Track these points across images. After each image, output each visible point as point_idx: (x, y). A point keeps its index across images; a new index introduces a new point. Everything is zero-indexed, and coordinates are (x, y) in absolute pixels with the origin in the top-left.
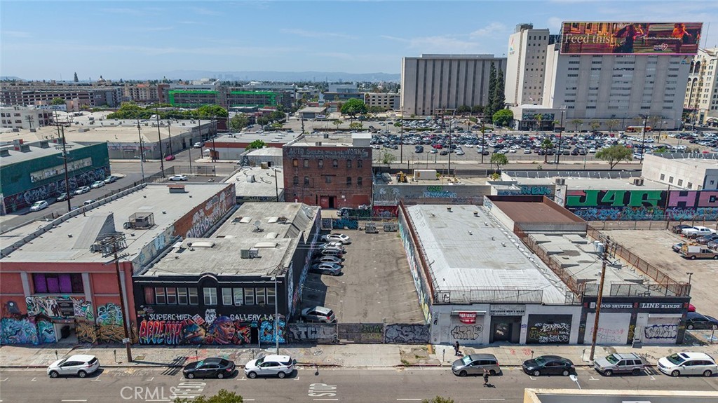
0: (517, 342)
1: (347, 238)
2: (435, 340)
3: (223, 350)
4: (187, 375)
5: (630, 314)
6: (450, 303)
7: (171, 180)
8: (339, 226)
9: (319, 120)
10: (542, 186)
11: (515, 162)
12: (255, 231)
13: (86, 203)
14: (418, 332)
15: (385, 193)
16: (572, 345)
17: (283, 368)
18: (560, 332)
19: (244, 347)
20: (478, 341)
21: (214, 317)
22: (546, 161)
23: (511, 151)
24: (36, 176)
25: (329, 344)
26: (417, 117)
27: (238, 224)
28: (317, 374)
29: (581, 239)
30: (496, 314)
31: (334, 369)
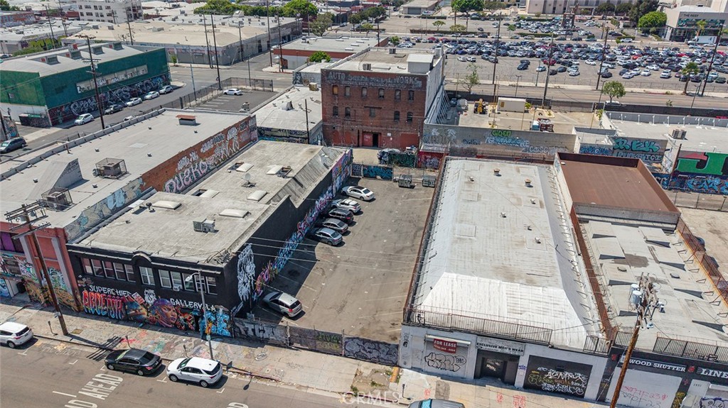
0: (510, 384)
1: (371, 193)
2: (405, 363)
3: (163, 334)
4: (108, 365)
5: (680, 379)
6: (424, 326)
7: (226, 93)
8: (371, 174)
9: (424, 17)
10: (648, 140)
11: (641, 90)
12: (245, 186)
13: (126, 120)
14: (383, 351)
15: (437, 134)
16: (587, 401)
17: (205, 377)
18: (572, 383)
19: (186, 335)
20: (460, 373)
21: (153, 298)
22: (685, 92)
23: (643, 73)
24: (83, 86)
25: (279, 346)
26: (543, 17)
27: (234, 172)
28: (246, 387)
29: (662, 237)
30: (484, 348)
31: (269, 383)
